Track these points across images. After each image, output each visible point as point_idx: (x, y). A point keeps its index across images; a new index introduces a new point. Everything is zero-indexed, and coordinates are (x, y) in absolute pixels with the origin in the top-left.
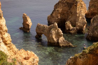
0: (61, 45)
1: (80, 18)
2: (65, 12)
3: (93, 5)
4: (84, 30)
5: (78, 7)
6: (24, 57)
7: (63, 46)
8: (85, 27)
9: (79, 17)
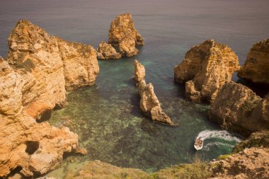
0: (153, 118)
1: (210, 79)
2: (196, 65)
3: (252, 59)
4: (213, 98)
5: (210, 61)
6: (44, 134)
7: (156, 120)
8: (215, 94)
9: (208, 77)
